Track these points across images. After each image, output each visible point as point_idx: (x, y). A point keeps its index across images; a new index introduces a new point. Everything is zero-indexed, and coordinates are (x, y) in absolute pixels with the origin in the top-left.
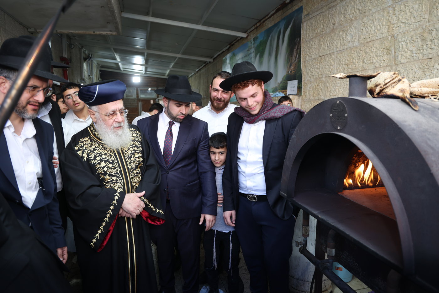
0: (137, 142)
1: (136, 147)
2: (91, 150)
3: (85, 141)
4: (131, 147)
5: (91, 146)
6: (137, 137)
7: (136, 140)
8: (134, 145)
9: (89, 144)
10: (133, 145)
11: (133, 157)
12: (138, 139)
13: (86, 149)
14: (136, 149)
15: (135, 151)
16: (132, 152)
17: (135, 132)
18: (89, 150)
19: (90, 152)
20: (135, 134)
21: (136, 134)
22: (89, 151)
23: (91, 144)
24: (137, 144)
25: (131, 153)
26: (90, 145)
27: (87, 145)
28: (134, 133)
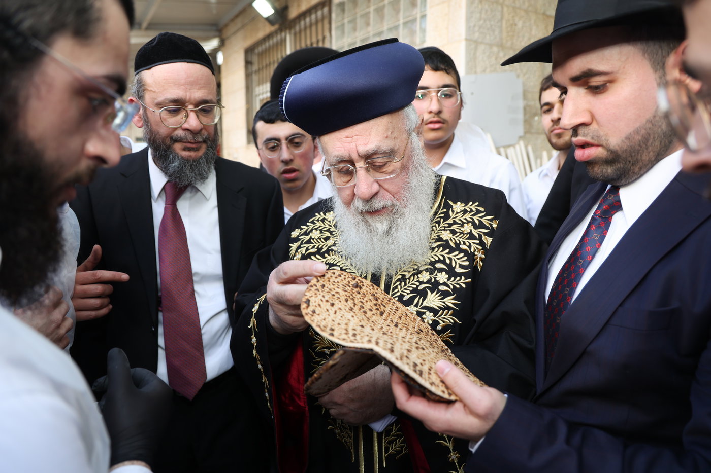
0: (462, 255)
1: (447, 273)
2: (319, 249)
3: (323, 220)
4: (427, 270)
5: (327, 239)
6: (471, 236)
7: (463, 247)
8: (444, 262)
9: (328, 230)
10: (439, 261)
11: (416, 306)
12: (470, 247)
13: (309, 242)
14: (442, 277)
15: (434, 286)
16: (421, 287)
17: (474, 218)
18: (313, 247)
19: (314, 254)
20: (470, 224)
21: (474, 223)
22: (314, 250)
23: (331, 233)
24: (458, 261)
25: (415, 291)
26: (328, 234)
27: (321, 231)
28: (468, 222)
